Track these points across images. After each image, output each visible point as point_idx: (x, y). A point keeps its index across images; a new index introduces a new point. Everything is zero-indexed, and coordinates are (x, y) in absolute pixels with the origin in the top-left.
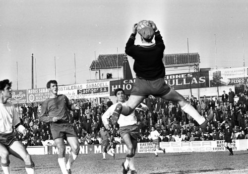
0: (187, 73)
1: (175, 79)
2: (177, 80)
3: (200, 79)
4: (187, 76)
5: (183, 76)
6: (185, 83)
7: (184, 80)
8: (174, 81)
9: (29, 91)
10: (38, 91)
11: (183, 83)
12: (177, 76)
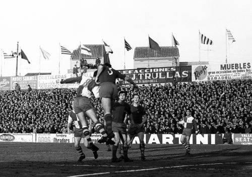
0: (171, 67)
1: (159, 72)
2: (160, 74)
3: (183, 73)
4: (170, 69)
5: (166, 70)
6: (168, 77)
7: (168, 73)
8: (157, 74)
9: (13, 79)
10: (23, 79)
11: (166, 77)
12: (160, 70)
